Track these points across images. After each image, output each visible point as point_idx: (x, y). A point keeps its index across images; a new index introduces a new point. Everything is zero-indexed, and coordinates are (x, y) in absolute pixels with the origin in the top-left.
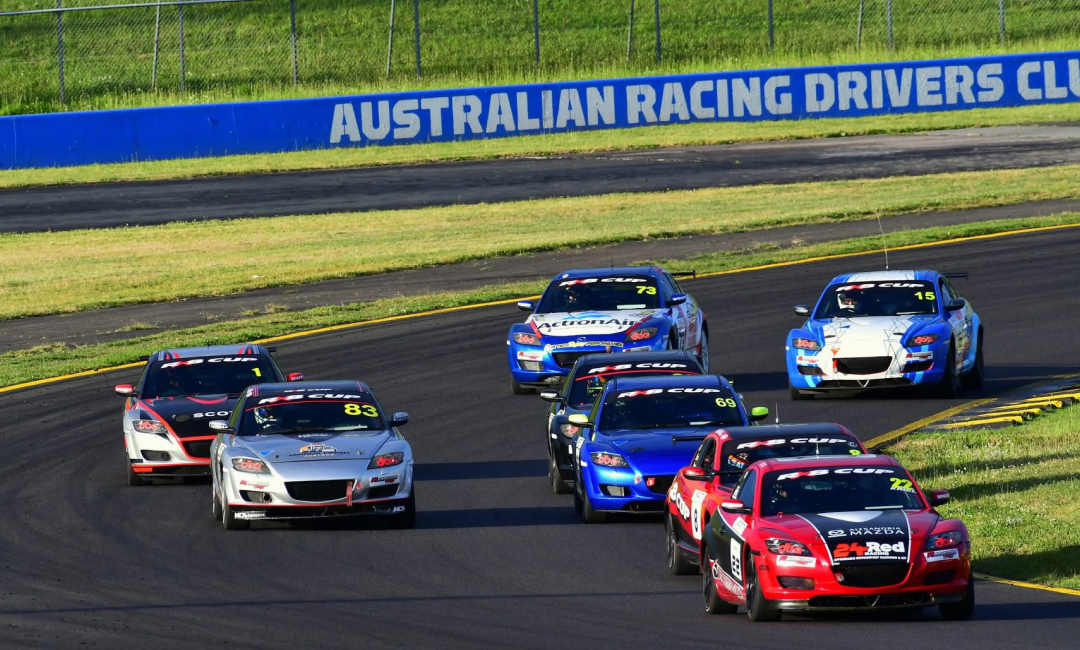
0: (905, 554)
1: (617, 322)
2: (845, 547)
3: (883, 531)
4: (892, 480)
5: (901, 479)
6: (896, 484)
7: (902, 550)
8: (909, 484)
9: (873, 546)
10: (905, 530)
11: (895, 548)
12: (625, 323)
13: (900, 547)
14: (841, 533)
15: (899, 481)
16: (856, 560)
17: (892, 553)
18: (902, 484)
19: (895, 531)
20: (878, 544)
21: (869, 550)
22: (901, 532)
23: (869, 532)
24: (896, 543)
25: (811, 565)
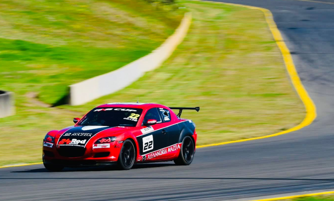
0: (84, 145)
2: (64, 140)
3: (84, 135)
9: (74, 140)
10: (93, 135)
14: (69, 134)
20: (76, 140)
21: (72, 142)
22: (90, 136)
23: (79, 135)
24: (84, 140)
25: (51, 147)
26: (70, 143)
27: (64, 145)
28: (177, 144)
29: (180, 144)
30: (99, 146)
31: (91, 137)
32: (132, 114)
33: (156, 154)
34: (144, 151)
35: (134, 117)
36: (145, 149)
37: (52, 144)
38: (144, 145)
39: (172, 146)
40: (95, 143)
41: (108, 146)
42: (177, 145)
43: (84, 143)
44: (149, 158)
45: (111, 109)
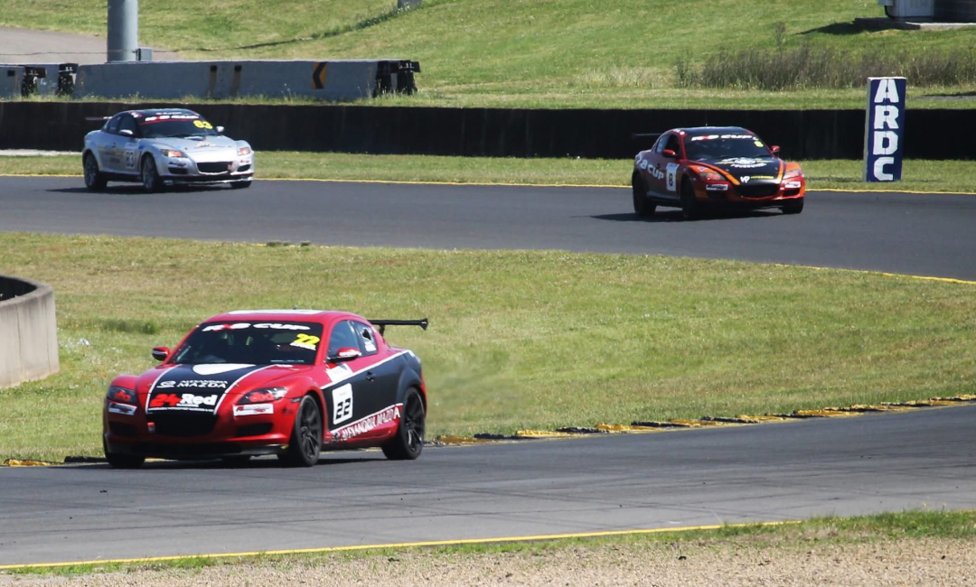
0: (213, 407)
2: (163, 398)
3: (208, 384)
6: (300, 340)
9: (187, 398)
10: (229, 384)
11: (207, 400)
14: (172, 384)
16: (167, 410)
18: (307, 340)
19: (219, 385)
20: (191, 396)
21: (182, 401)
22: (224, 386)
23: (195, 385)
24: (210, 396)
25: (131, 413)
26: (178, 405)
27: (165, 409)
28: (393, 406)
29: (398, 407)
30: (249, 410)
31: (225, 389)
32: (299, 336)
33: (357, 430)
34: (336, 422)
35: (306, 342)
36: (338, 417)
37: (134, 408)
38: (336, 408)
39: (385, 412)
40: (237, 404)
41: (269, 409)
42: (393, 408)
43: (213, 403)
44: (345, 438)
45: (246, 325)
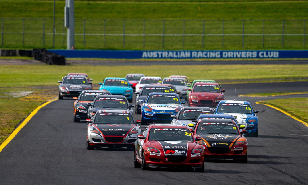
0: (185, 154)
1: (172, 107)
2: (169, 151)
3: (180, 147)
4: (186, 133)
5: (188, 133)
6: (187, 134)
7: (185, 153)
8: (190, 134)
9: (177, 151)
10: (186, 147)
11: (183, 152)
12: (174, 107)
13: (184, 152)
14: (168, 147)
15: (187, 133)
16: (172, 155)
17: (182, 153)
18: (188, 134)
19: (183, 147)
23: (176, 147)
25: (159, 155)
26: (174, 153)
